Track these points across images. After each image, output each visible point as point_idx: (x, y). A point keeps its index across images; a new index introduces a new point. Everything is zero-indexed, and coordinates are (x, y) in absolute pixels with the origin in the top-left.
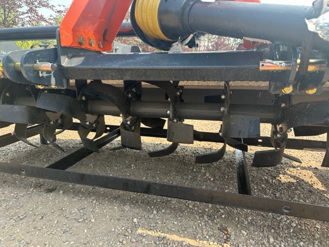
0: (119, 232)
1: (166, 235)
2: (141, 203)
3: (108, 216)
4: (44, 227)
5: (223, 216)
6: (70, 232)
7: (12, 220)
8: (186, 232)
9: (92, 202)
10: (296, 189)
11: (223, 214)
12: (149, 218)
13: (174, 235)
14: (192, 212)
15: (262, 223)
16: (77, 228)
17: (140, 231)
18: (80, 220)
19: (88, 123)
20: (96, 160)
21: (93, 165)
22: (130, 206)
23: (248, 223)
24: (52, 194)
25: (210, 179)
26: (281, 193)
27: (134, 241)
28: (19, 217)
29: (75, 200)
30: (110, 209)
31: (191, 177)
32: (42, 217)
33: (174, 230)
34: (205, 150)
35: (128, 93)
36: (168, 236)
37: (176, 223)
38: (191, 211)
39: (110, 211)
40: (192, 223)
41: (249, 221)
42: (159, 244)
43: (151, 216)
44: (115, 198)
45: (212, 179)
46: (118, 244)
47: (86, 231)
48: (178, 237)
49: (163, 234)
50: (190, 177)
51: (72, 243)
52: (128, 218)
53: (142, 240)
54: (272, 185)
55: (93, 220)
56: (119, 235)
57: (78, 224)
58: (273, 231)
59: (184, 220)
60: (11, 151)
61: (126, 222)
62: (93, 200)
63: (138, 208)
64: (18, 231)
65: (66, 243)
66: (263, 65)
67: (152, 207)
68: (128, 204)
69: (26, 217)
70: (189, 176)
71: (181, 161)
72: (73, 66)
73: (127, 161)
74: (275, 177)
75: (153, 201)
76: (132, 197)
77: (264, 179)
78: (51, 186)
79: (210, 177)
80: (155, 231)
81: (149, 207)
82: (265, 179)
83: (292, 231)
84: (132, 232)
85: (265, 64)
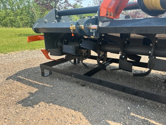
0: (121, 112)
1: (148, 119)
2: (129, 100)
3: (113, 103)
4: (84, 102)
6: (96, 107)
7: (70, 96)
8: (160, 121)
9: (103, 94)
12: (136, 108)
13: (153, 121)
16: (99, 105)
17: (132, 114)
18: (100, 102)
19: (101, 56)
20: (100, 74)
21: (100, 76)
22: (124, 100)
24: (84, 87)
27: (130, 119)
28: (72, 95)
29: (95, 92)
30: (114, 99)
31: (156, 90)
32: (82, 97)
33: (152, 118)
34: (162, 76)
35: (125, 41)
36: (149, 120)
37: (152, 114)
38: (161, 109)
39: (113, 101)
40: (163, 116)
42: (145, 124)
43: (137, 108)
44: (115, 94)
46: (122, 118)
47: (104, 108)
48: (156, 122)
49: (146, 119)
51: (99, 112)
52: (124, 106)
53: (134, 119)
55: (106, 104)
56: (121, 114)
57: (99, 104)
59: (157, 114)
60: (62, 66)
61: (123, 108)
62: (104, 93)
63: (128, 102)
64: (74, 102)
65: (96, 112)
67: (136, 103)
68: (122, 99)
69: (75, 96)
70: (155, 90)
71: (148, 80)
72: (104, 26)
73: (116, 77)
75: (136, 100)
76: (124, 96)
78: (82, 83)
80: (141, 116)
81: (134, 103)
84: (128, 113)
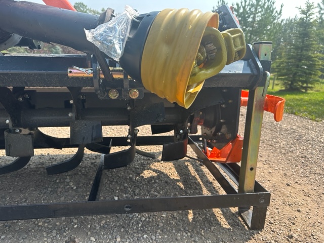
5: (76, 226)
10: (155, 182)
11: (76, 224)
14: (41, 230)
15: (114, 224)
23: (101, 227)
25: (72, 188)
26: (141, 189)
38: (40, 228)
41: (102, 225)
45: (75, 188)
50: (50, 189)
54: (134, 182)
58: (122, 230)
66: (71, 72)
74: (139, 174)
77: (128, 177)
79: (73, 186)
82: (130, 178)
83: (140, 225)
85: (72, 71)
